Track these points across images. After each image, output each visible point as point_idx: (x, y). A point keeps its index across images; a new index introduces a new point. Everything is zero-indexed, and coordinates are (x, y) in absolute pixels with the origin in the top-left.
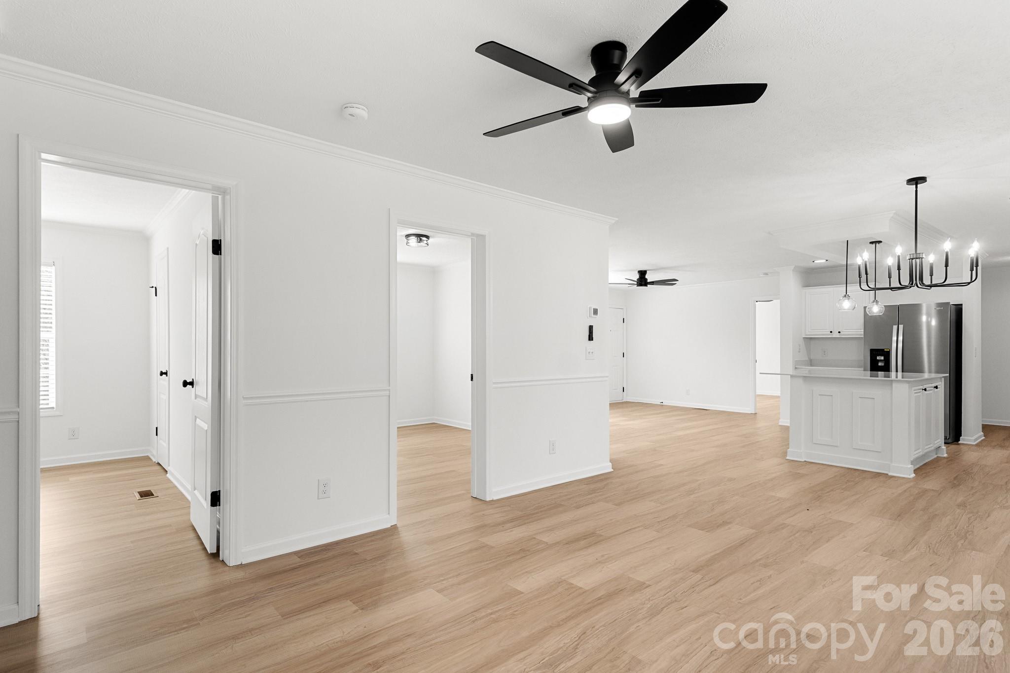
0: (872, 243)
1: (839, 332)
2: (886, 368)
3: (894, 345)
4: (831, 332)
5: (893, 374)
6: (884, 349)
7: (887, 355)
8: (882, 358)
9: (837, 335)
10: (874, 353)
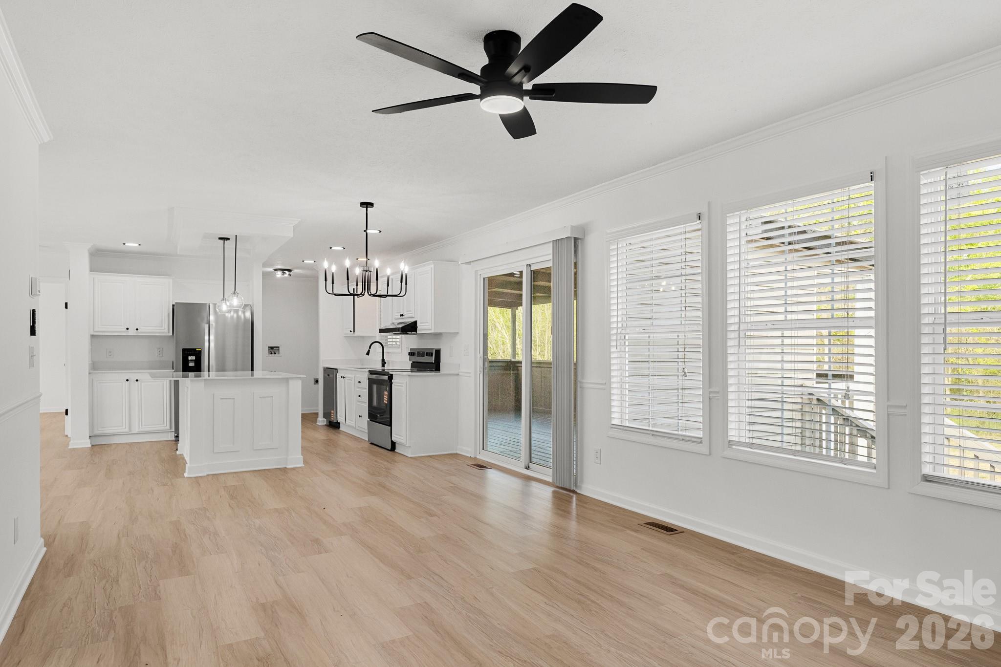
0: (220, 239)
1: (137, 329)
2: (198, 368)
3: (206, 344)
4: (128, 329)
5: (205, 373)
6: (196, 349)
7: (198, 354)
8: (194, 358)
9: (134, 333)
10: (186, 353)
